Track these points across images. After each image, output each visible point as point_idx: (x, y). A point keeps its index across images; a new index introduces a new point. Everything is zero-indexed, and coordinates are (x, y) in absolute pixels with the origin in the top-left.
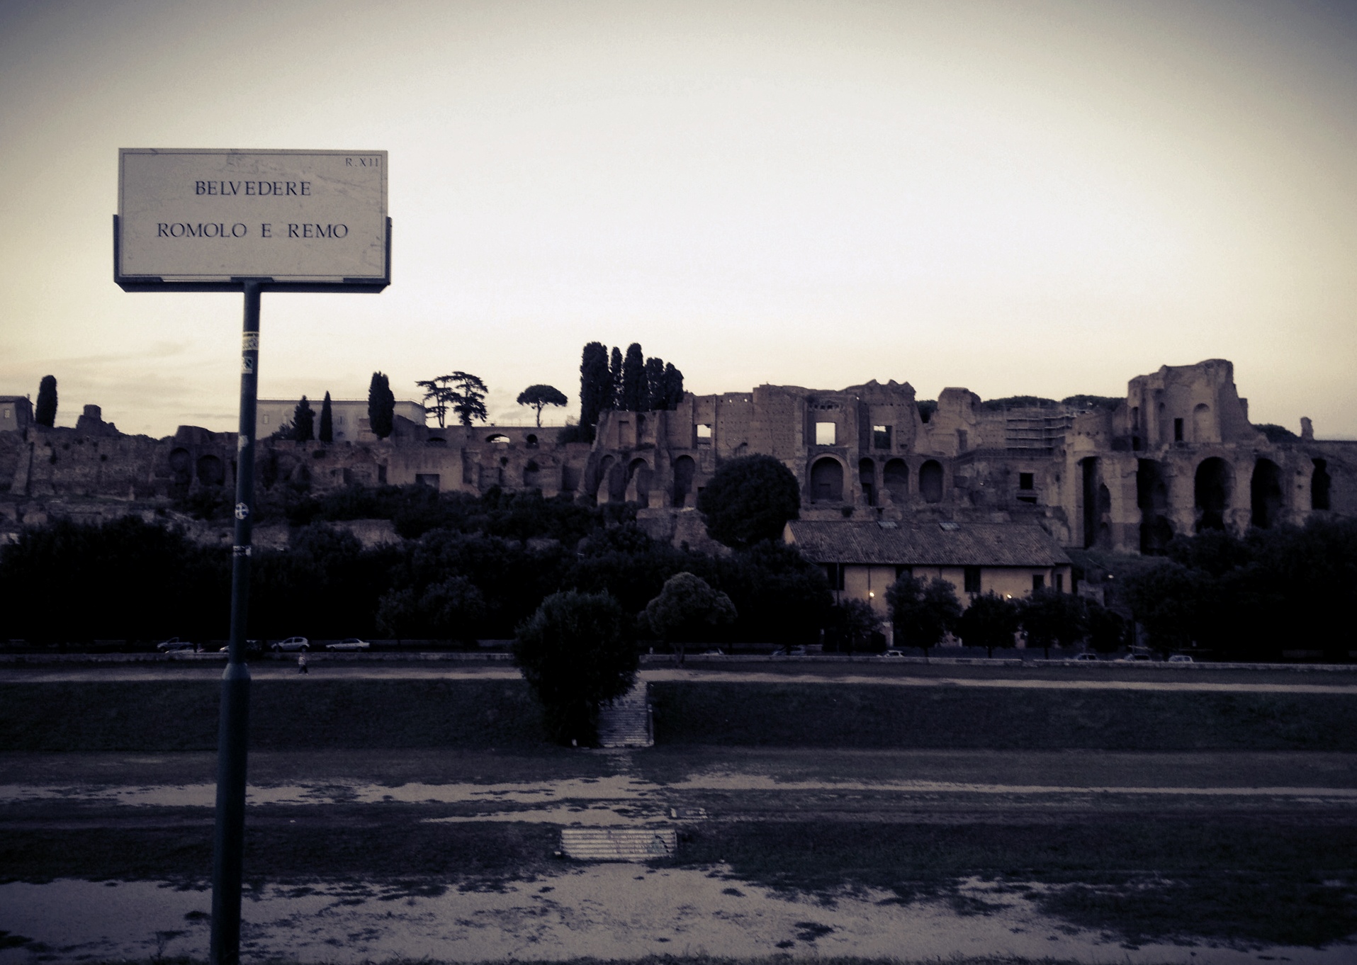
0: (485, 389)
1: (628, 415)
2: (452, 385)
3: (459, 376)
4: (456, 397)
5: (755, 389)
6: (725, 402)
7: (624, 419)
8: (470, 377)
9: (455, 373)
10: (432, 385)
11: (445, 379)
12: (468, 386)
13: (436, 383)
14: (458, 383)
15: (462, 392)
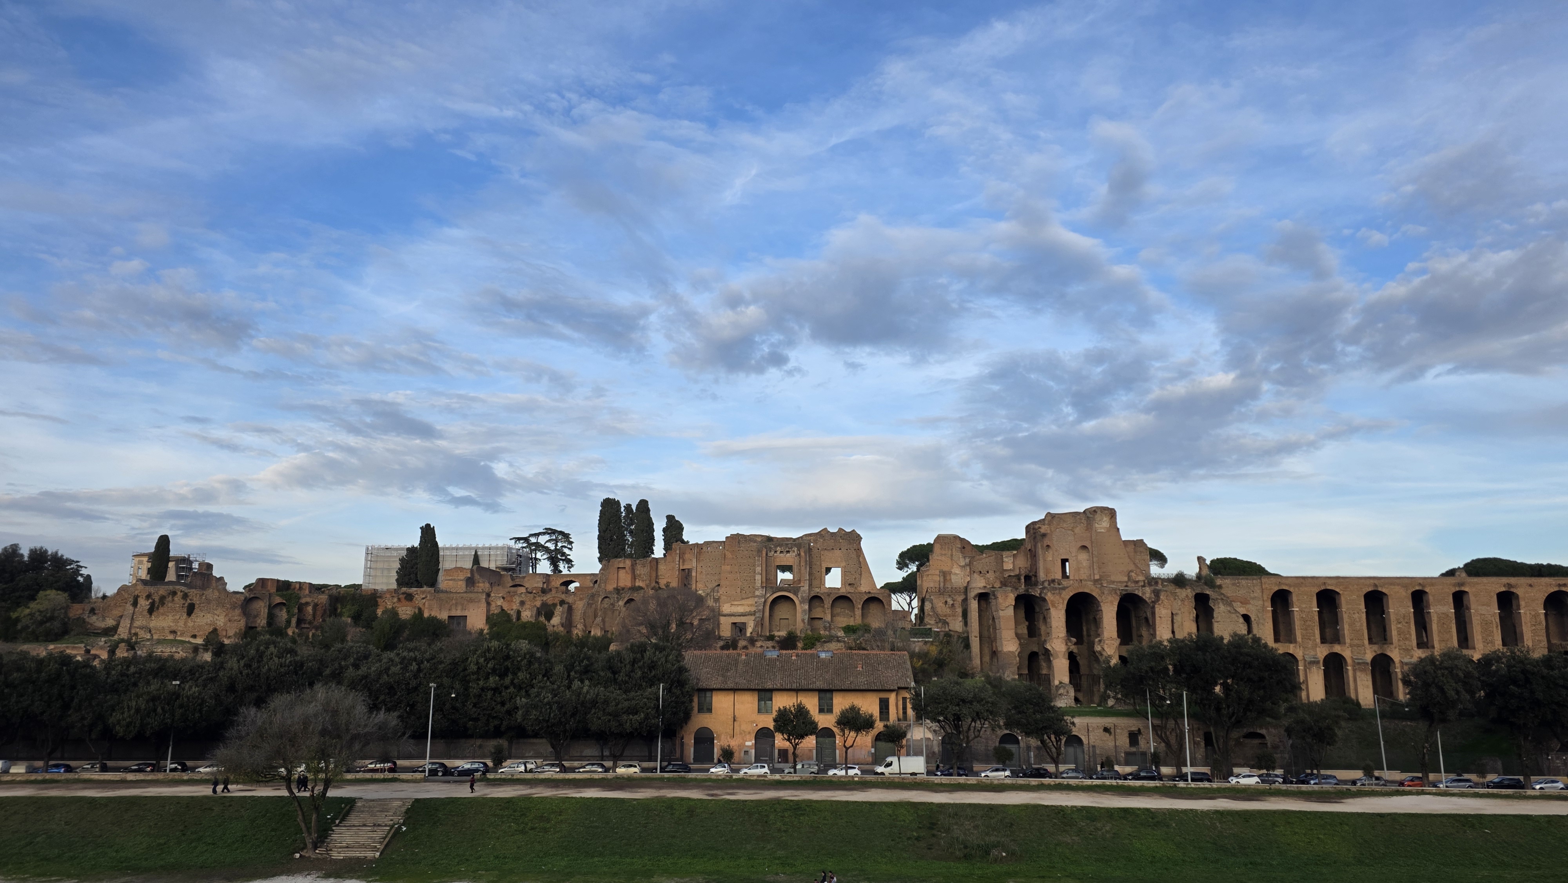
0: (571, 543)
1: (624, 562)
2: (542, 540)
3: (550, 531)
4: (547, 550)
5: (727, 538)
6: (705, 549)
7: (621, 565)
8: (561, 533)
9: (546, 529)
10: (526, 540)
11: (537, 535)
12: (556, 541)
13: (530, 539)
14: (547, 537)
15: (551, 546)
